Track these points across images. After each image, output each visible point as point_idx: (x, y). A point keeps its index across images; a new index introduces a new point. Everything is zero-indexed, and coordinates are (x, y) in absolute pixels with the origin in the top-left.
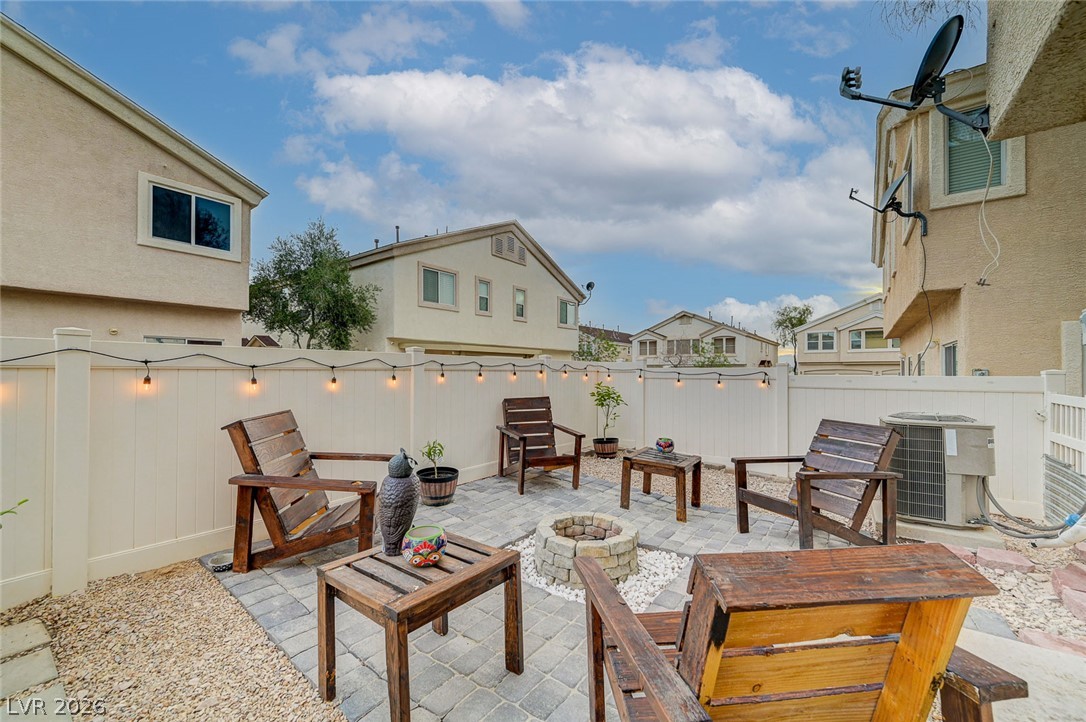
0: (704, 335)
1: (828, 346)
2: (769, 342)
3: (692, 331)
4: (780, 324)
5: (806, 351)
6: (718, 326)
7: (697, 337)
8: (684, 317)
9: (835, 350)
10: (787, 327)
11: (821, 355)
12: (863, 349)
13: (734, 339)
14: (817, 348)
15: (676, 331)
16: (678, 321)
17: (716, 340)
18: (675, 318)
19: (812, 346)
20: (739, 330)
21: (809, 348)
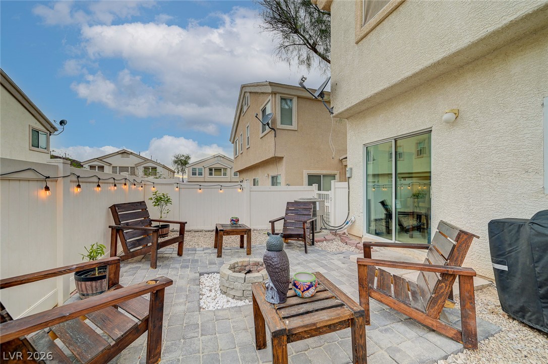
0: (137, 165)
1: (200, 174)
2: (171, 171)
3: (130, 162)
4: (176, 162)
5: (191, 176)
6: (146, 160)
7: (133, 166)
8: (124, 153)
9: (203, 176)
10: (179, 164)
11: (197, 178)
12: (213, 176)
13: (156, 168)
14: (196, 175)
15: (119, 161)
16: (120, 155)
17: (145, 168)
18: (118, 153)
19: (194, 174)
20: (156, 162)
21: (193, 175)
